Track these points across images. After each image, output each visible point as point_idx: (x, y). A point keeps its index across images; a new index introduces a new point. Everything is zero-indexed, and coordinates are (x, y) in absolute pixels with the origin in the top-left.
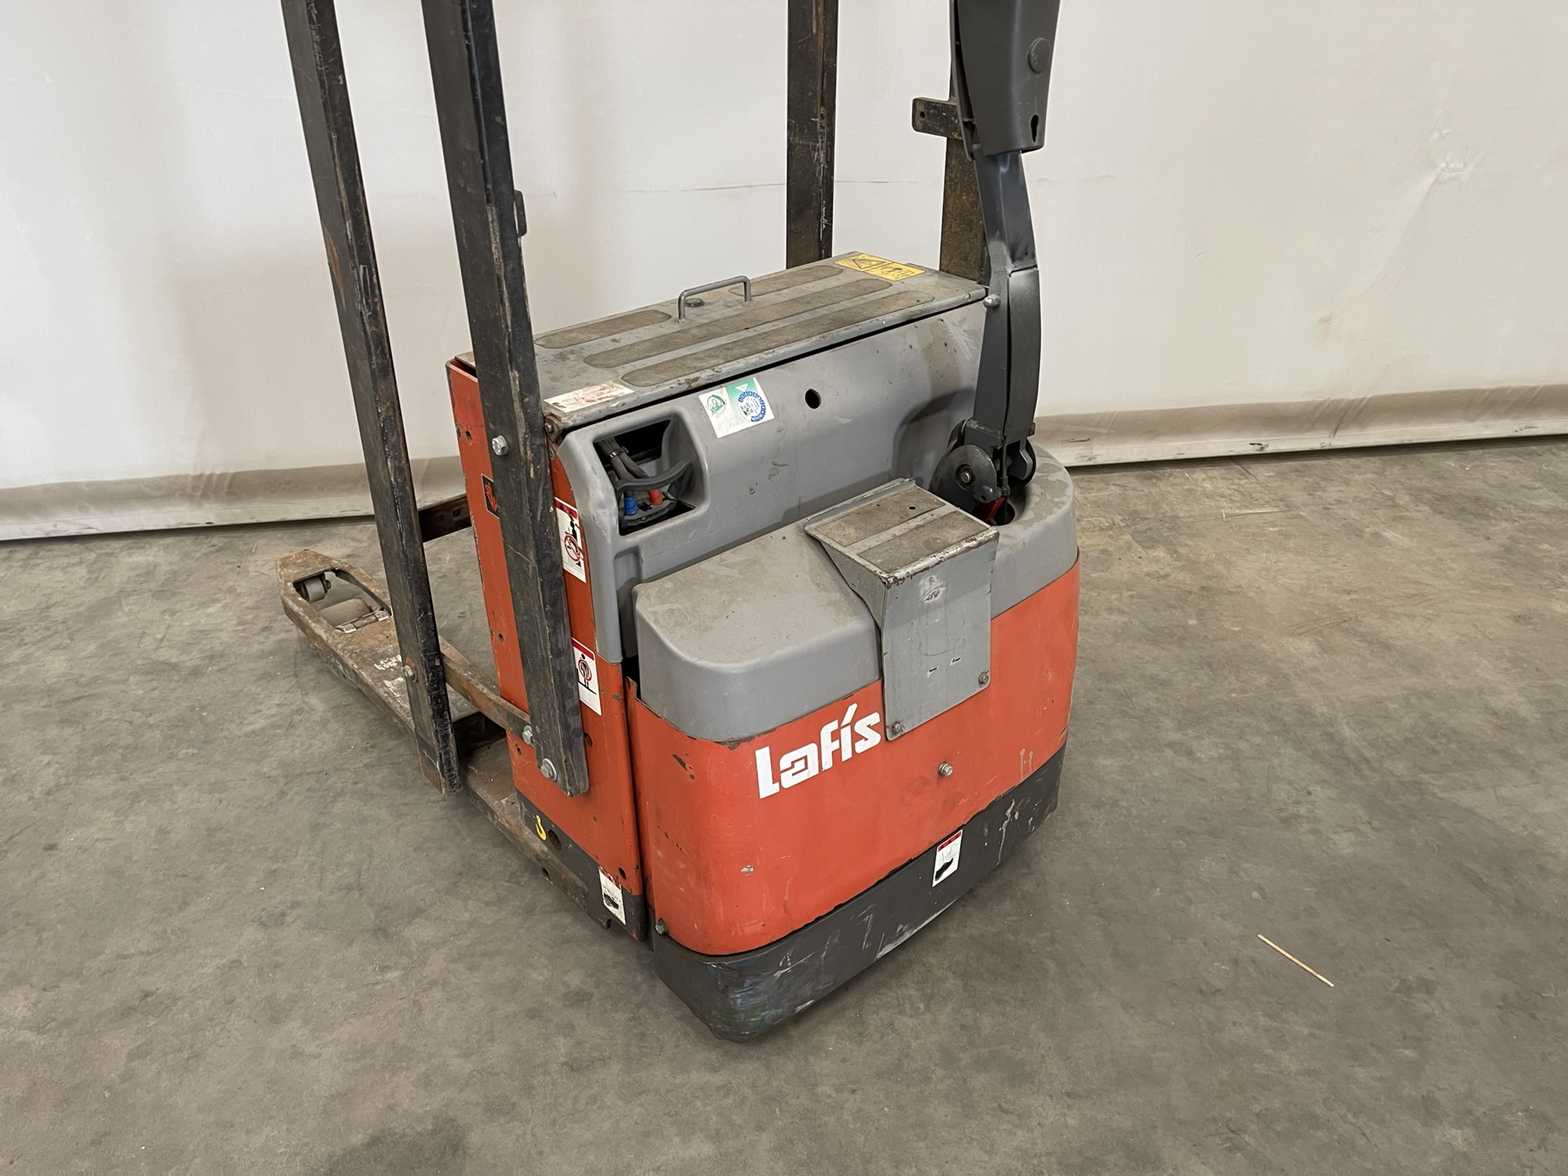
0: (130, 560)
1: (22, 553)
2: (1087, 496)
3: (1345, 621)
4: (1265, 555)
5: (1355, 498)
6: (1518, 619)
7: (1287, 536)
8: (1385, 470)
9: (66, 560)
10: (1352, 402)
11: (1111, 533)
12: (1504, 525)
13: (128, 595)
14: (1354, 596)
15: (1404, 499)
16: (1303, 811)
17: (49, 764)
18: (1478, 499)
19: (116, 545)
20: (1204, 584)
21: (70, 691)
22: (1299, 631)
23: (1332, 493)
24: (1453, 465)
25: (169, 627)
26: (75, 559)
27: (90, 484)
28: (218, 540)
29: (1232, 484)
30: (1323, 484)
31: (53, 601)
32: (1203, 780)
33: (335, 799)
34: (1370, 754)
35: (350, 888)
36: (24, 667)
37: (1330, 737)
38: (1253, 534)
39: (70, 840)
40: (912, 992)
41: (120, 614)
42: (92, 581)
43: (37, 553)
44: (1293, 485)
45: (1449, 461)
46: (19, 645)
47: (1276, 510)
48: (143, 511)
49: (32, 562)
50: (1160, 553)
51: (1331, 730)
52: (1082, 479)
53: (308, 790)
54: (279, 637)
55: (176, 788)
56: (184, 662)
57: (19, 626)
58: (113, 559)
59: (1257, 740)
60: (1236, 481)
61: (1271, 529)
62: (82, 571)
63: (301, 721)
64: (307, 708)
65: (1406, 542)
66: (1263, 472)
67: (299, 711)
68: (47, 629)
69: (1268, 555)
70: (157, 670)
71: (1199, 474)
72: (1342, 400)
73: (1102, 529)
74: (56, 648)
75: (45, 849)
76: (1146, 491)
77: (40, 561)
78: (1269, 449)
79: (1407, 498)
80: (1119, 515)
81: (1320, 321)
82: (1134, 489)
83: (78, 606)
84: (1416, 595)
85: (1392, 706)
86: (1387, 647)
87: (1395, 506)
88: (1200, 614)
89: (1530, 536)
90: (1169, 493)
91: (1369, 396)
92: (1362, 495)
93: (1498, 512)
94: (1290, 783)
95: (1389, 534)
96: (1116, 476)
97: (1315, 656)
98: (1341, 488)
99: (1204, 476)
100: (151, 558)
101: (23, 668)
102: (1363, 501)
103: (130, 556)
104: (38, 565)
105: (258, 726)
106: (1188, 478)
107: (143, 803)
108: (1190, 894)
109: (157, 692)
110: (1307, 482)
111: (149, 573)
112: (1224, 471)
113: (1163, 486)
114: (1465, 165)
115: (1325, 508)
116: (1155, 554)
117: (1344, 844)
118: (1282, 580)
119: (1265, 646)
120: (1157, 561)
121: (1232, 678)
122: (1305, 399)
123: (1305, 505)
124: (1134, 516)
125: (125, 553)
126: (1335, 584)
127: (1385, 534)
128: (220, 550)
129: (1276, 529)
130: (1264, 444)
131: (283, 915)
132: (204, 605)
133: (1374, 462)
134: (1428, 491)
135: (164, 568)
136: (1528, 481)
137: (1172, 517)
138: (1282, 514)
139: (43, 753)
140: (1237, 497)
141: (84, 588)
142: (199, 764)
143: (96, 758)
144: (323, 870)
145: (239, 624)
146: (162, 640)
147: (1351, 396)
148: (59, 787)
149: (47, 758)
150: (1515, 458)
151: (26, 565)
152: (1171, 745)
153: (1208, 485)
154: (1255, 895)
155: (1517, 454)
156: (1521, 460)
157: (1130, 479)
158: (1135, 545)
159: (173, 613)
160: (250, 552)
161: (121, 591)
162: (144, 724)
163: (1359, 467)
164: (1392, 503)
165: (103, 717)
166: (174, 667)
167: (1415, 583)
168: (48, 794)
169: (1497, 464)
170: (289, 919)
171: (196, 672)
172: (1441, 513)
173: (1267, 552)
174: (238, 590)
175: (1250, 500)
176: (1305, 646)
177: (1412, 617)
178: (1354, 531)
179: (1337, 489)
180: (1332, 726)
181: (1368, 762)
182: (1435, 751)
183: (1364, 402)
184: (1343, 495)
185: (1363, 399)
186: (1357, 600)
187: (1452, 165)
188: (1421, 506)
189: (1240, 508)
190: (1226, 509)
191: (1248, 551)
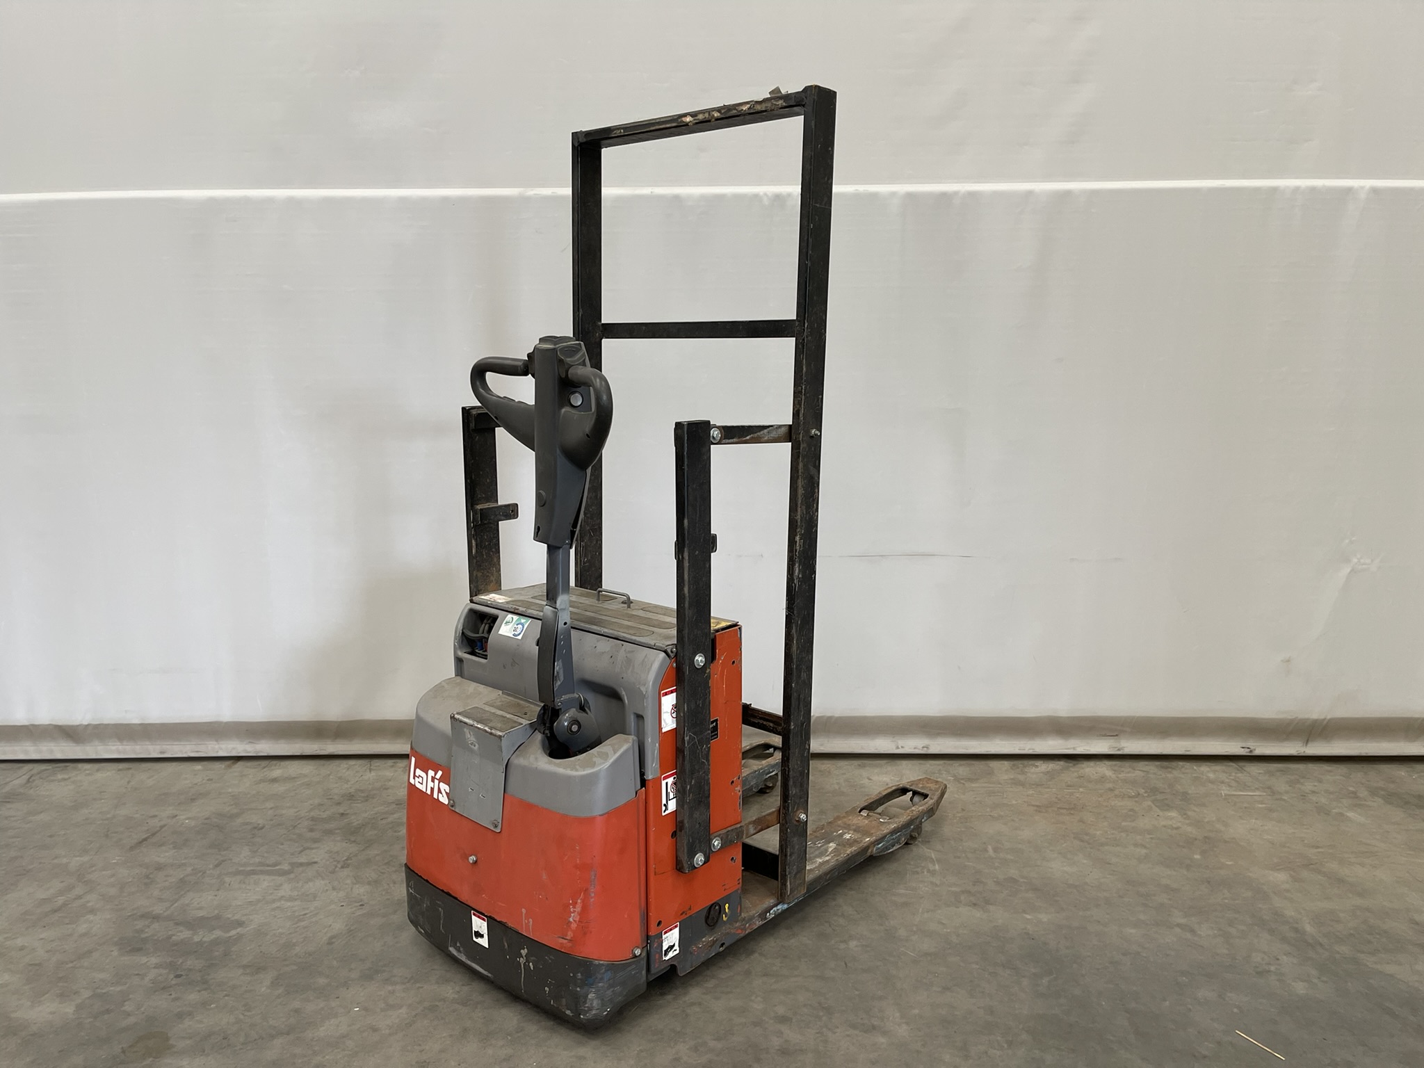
2: (1120, 776)
3: (1312, 864)
4: (1254, 821)
5: (1326, 791)
7: (1271, 810)
8: (1350, 774)
10: (1316, 721)
11: (1137, 799)
14: (1320, 850)
15: (1363, 793)
16: (1272, 968)
20: (1206, 835)
22: (1278, 868)
23: (1308, 786)
24: (1403, 774)
29: (1230, 774)
30: (1302, 781)
32: (1202, 947)
34: (1323, 940)
37: (1296, 930)
38: (1245, 808)
40: (999, 1038)
44: (1279, 778)
45: (1400, 771)
47: (1265, 794)
50: (1173, 814)
51: (1296, 925)
52: (1115, 765)
59: (1242, 927)
60: (1233, 773)
61: (1260, 806)
65: (1362, 819)
66: (1255, 769)
69: (1257, 821)
71: (1203, 766)
72: (1308, 719)
73: (1130, 797)
76: (1166, 776)
78: (1258, 752)
79: (1366, 793)
80: (1143, 789)
81: (1282, 661)
82: (1155, 774)
84: (1367, 852)
85: (1342, 915)
86: (1341, 881)
87: (1356, 797)
88: (1203, 853)
90: (1182, 779)
91: (1329, 717)
92: (1331, 789)
94: (1264, 953)
95: (1350, 814)
96: (1142, 765)
97: (1287, 883)
98: (1316, 784)
99: (1208, 769)
102: (1331, 793)
106: (1195, 770)
108: (1190, 1006)
110: (1289, 778)
112: (1224, 767)
113: (1176, 773)
114: (1372, 561)
115: (1302, 796)
116: (1169, 814)
117: (1300, 988)
118: (1266, 837)
119: (1251, 875)
120: (1172, 818)
121: (1226, 891)
122: (1281, 716)
123: (1287, 792)
124: (1154, 790)
126: (1306, 842)
127: (1348, 814)
129: (1264, 806)
130: (1252, 748)
133: (1342, 769)
134: (1382, 789)
137: (1183, 793)
138: (1269, 797)
140: (1234, 784)
147: (1315, 716)
152: (1179, 925)
153: (1211, 776)
154: (1235, 1010)
157: (1151, 767)
158: (1155, 808)
163: (1331, 771)
164: (1354, 795)
167: (1367, 844)
172: (1391, 803)
173: (1256, 819)
175: (1245, 787)
176: (1281, 877)
177: (1362, 865)
178: (1322, 810)
179: (1312, 784)
180: (1297, 923)
181: (1321, 945)
182: (1369, 942)
183: (1325, 722)
184: (1316, 788)
185: (1325, 719)
186: (1322, 852)
187: (1362, 561)
188: (1376, 798)
189: (1235, 791)
190: (1225, 791)
191: (1241, 817)
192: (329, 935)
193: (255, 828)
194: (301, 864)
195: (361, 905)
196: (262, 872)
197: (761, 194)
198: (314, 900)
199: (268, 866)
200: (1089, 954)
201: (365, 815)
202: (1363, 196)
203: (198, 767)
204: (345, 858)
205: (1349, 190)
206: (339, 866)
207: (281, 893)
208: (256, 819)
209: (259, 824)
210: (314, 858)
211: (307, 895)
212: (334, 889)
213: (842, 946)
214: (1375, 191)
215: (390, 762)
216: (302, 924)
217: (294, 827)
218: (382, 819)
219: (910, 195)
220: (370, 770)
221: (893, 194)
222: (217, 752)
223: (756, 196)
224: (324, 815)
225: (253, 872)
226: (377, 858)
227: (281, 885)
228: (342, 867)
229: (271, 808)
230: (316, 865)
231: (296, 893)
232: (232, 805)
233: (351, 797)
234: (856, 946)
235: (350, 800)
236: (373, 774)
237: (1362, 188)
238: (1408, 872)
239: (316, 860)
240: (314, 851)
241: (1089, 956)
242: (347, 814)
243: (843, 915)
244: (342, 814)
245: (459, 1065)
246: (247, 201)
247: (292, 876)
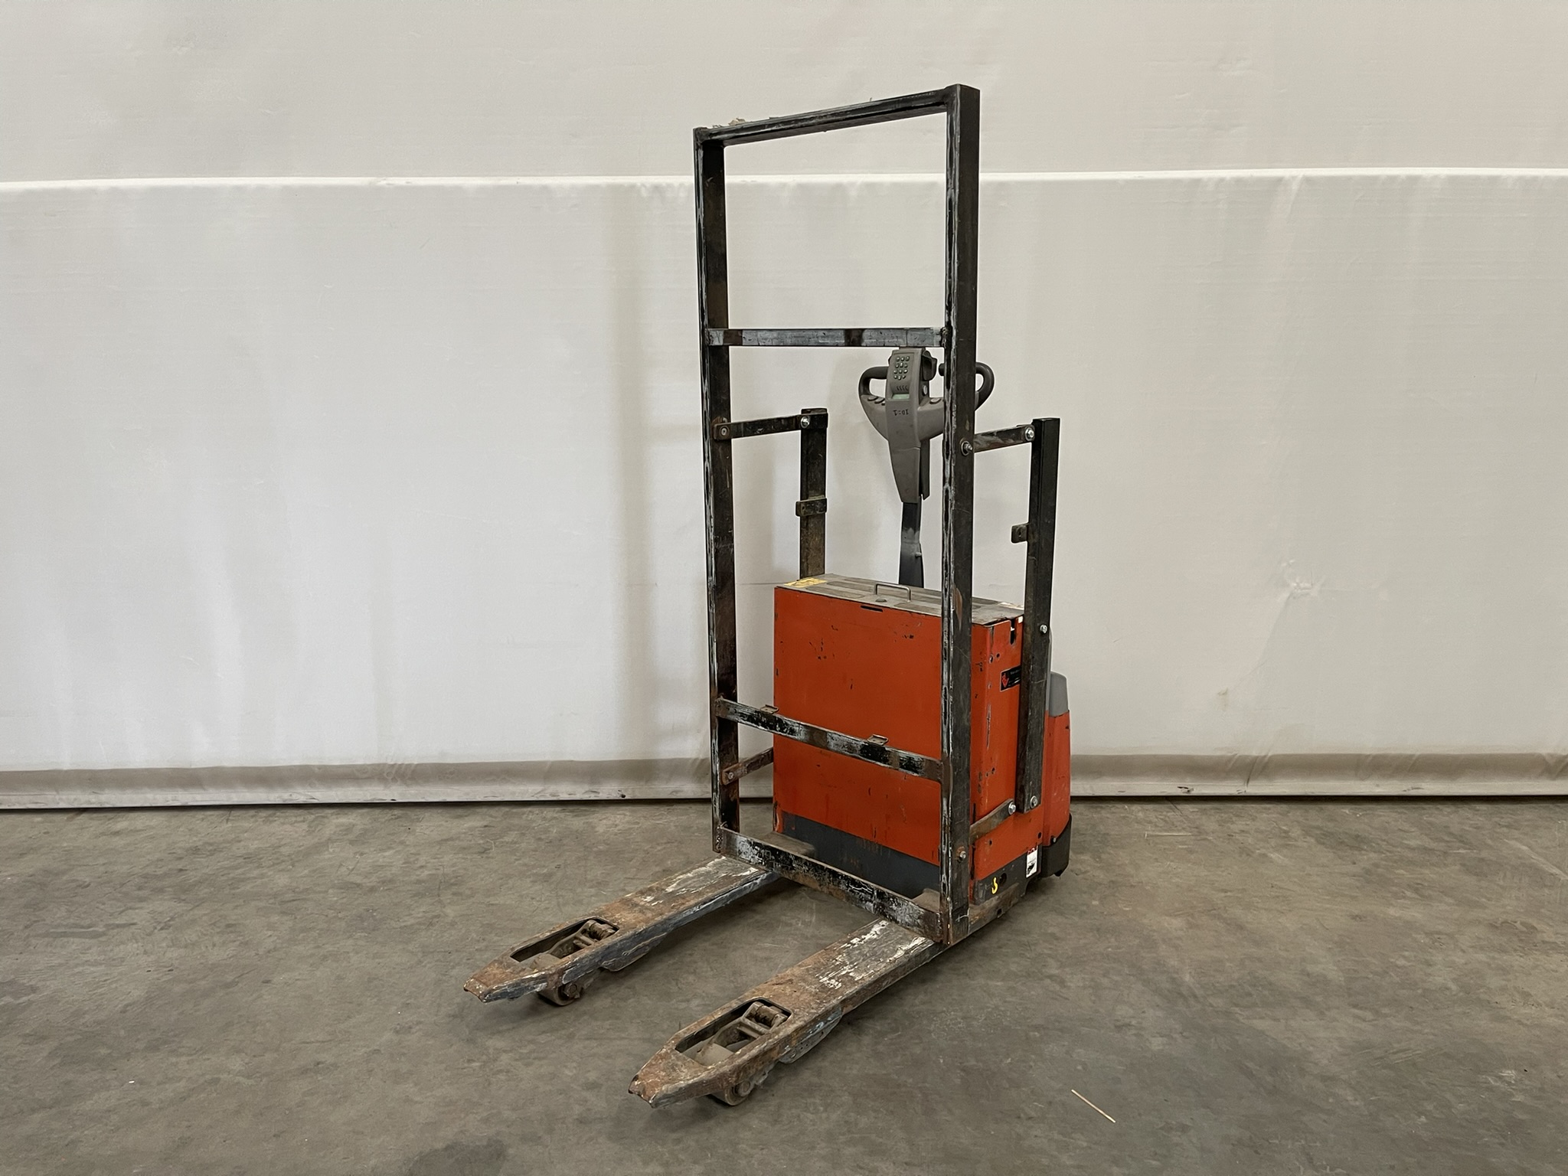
0: (335, 821)
1: (264, 813)
3: (1215, 909)
4: (1168, 863)
5: (1257, 831)
6: (1354, 917)
7: (1191, 852)
8: (1288, 812)
9: (294, 819)
10: (1257, 758)
12: (1372, 855)
13: (333, 842)
14: (1229, 894)
15: (1296, 832)
16: (1134, 1022)
17: (271, 936)
18: (1358, 836)
19: (329, 811)
20: (1113, 879)
21: (289, 896)
22: (1176, 913)
23: (1238, 825)
24: (1347, 812)
25: (358, 862)
26: (302, 819)
27: (320, 767)
28: (397, 812)
29: (1161, 815)
30: (1234, 820)
31: (283, 843)
32: (1066, 999)
33: (453, 967)
34: (1199, 992)
35: (454, 1016)
36: (260, 880)
37: (1173, 980)
38: (1164, 849)
39: (279, 979)
40: (818, 1101)
41: (326, 853)
42: (310, 833)
43: (275, 814)
44: (1209, 819)
45: (1346, 810)
46: (258, 867)
47: (1189, 834)
48: (351, 789)
49: (271, 819)
51: (1175, 976)
53: (437, 961)
54: (428, 873)
55: (351, 954)
56: (365, 883)
57: (258, 857)
58: (326, 820)
59: (1116, 978)
60: (1165, 813)
61: (1180, 847)
62: (305, 826)
63: (437, 922)
64: (442, 914)
65: (1285, 861)
66: (1189, 808)
67: (438, 916)
68: (277, 859)
69: (1172, 863)
70: (348, 887)
71: (1136, 808)
72: (1247, 756)
74: (283, 870)
75: (263, 982)
76: (1090, 815)
77: (276, 819)
78: (1196, 792)
79: (1299, 832)
81: (1219, 694)
82: (1082, 815)
83: (300, 847)
84: (1278, 896)
85: (1228, 965)
86: (1240, 927)
87: (1288, 838)
88: (1103, 898)
89: (1391, 864)
90: (1108, 818)
91: (1270, 754)
92: (1263, 828)
93: (1371, 846)
94: (1131, 1005)
95: (1274, 856)
97: (1182, 930)
98: (1248, 823)
99: (1140, 809)
100: (351, 821)
101: (259, 882)
102: (1262, 832)
103: (337, 818)
104: (275, 821)
105: (409, 923)
106: (1126, 809)
107: (329, 961)
108: (1032, 1064)
109: (345, 900)
110: (1222, 817)
111: (349, 829)
112: (1158, 807)
114: (1312, 585)
115: (1229, 835)
116: (1083, 858)
117: (1156, 1044)
118: (1175, 880)
119: (1146, 921)
120: (1083, 863)
121: (1113, 940)
122: (1219, 753)
123: (1214, 832)
125: (334, 817)
126: (1216, 885)
127: (1272, 856)
128: (399, 817)
129: (1184, 847)
130: (1190, 788)
131: (410, 1028)
132: (382, 850)
133: (1283, 807)
134: (1318, 828)
135: (359, 827)
136: (1406, 827)
137: (1104, 834)
138: (1193, 838)
139: (267, 930)
140: (1161, 824)
141: (305, 836)
142: (367, 942)
143: (302, 935)
144: (439, 1005)
145: (404, 863)
146: (353, 869)
147: (1254, 753)
148: (275, 949)
149: (270, 933)
150: (1403, 810)
151: (266, 821)
152: (1050, 977)
153: (1140, 814)
154: (1079, 1067)
155: (1403, 808)
156: (1405, 811)
157: (1080, 807)
159: (362, 854)
160: (418, 820)
161: (329, 839)
162: (334, 917)
163: (1269, 809)
164: (1286, 835)
165: (309, 912)
166: (358, 885)
167: (1281, 888)
168: (269, 952)
169: (1385, 814)
170: (414, 1030)
171: (372, 890)
172: (1323, 844)
173: (1172, 861)
174: (407, 843)
175: (1171, 826)
176: (1176, 924)
177: (1269, 910)
178: (1245, 851)
179: (1244, 823)
180: (1177, 973)
181: (1195, 997)
182: (1250, 995)
183: (1266, 759)
184: (1248, 827)
185: (1265, 756)
186: (1230, 897)
187: (1302, 585)
188: (1308, 839)
189: (1160, 831)
190: (1149, 830)
191: (1156, 860)
192: (125, 1002)
193: (80, 886)
194: (118, 926)
195: (169, 971)
196: (73, 935)
197: (639, 184)
198: (121, 965)
199: (82, 927)
200: (944, 1009)
201: (206, 871)
202: (1295, 187)
203: (38, 818)
204: (168, 919)
205: (1279, 181)
206: (159, 928)
207: (85, 958)
208: (84, 877)
209: (86, 882)
210: (133, 919)
211: (114, 960)
212: (145, 952)
213: (684, 1005)
214: (1308, 180)
215: (252, 812)
216: (100, 991)
217: (122, 885)
218: (222, 875)
219: (802, 187)
220: (228, 820)
221: (784, 186)
222: (58, 803)
223: (633, 187)
224: (160, 872)
225: (64, 935)
226: (205, 918)
227: (90, 948)
228: (162, 929)
229: (104, 864)
230: (134, 927)
231: (103, 957)
232: (62, 861)
233: (195, 851)
234: (698, 1006)
235: (194, 854)
236: (230, 824)
237: (1294, 178)
238: (1318, 920)
239: (135, 921)
240: (137, 911)
241: (944, 1012)
242: (186, 870)
243: (694, 973)
244: (181, 870)
245: (224, 1141)
246: (66, 192)
247: (103, 939)
